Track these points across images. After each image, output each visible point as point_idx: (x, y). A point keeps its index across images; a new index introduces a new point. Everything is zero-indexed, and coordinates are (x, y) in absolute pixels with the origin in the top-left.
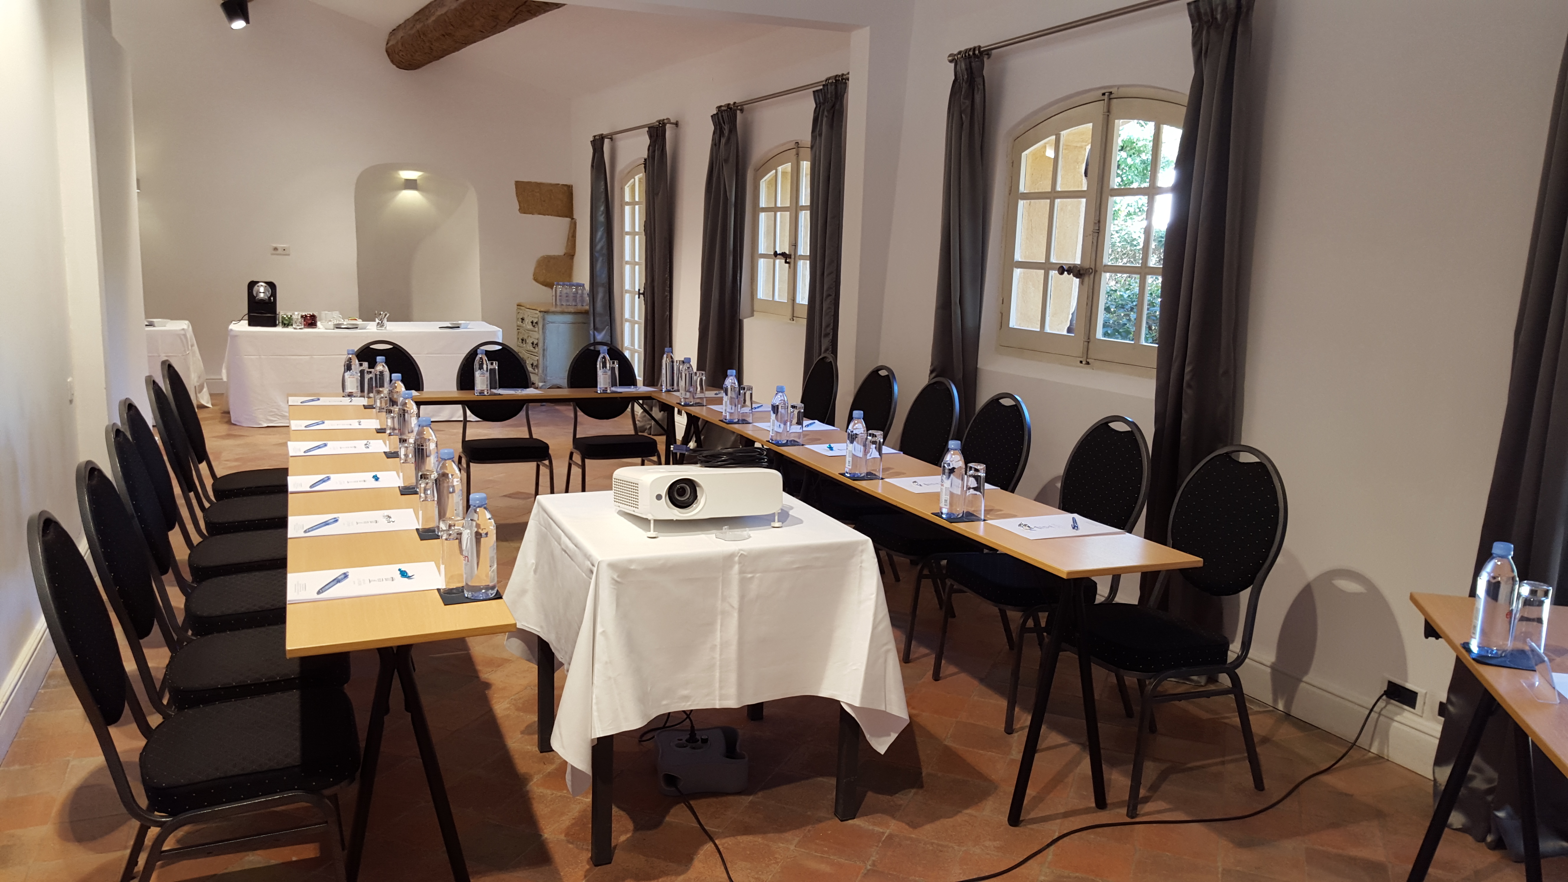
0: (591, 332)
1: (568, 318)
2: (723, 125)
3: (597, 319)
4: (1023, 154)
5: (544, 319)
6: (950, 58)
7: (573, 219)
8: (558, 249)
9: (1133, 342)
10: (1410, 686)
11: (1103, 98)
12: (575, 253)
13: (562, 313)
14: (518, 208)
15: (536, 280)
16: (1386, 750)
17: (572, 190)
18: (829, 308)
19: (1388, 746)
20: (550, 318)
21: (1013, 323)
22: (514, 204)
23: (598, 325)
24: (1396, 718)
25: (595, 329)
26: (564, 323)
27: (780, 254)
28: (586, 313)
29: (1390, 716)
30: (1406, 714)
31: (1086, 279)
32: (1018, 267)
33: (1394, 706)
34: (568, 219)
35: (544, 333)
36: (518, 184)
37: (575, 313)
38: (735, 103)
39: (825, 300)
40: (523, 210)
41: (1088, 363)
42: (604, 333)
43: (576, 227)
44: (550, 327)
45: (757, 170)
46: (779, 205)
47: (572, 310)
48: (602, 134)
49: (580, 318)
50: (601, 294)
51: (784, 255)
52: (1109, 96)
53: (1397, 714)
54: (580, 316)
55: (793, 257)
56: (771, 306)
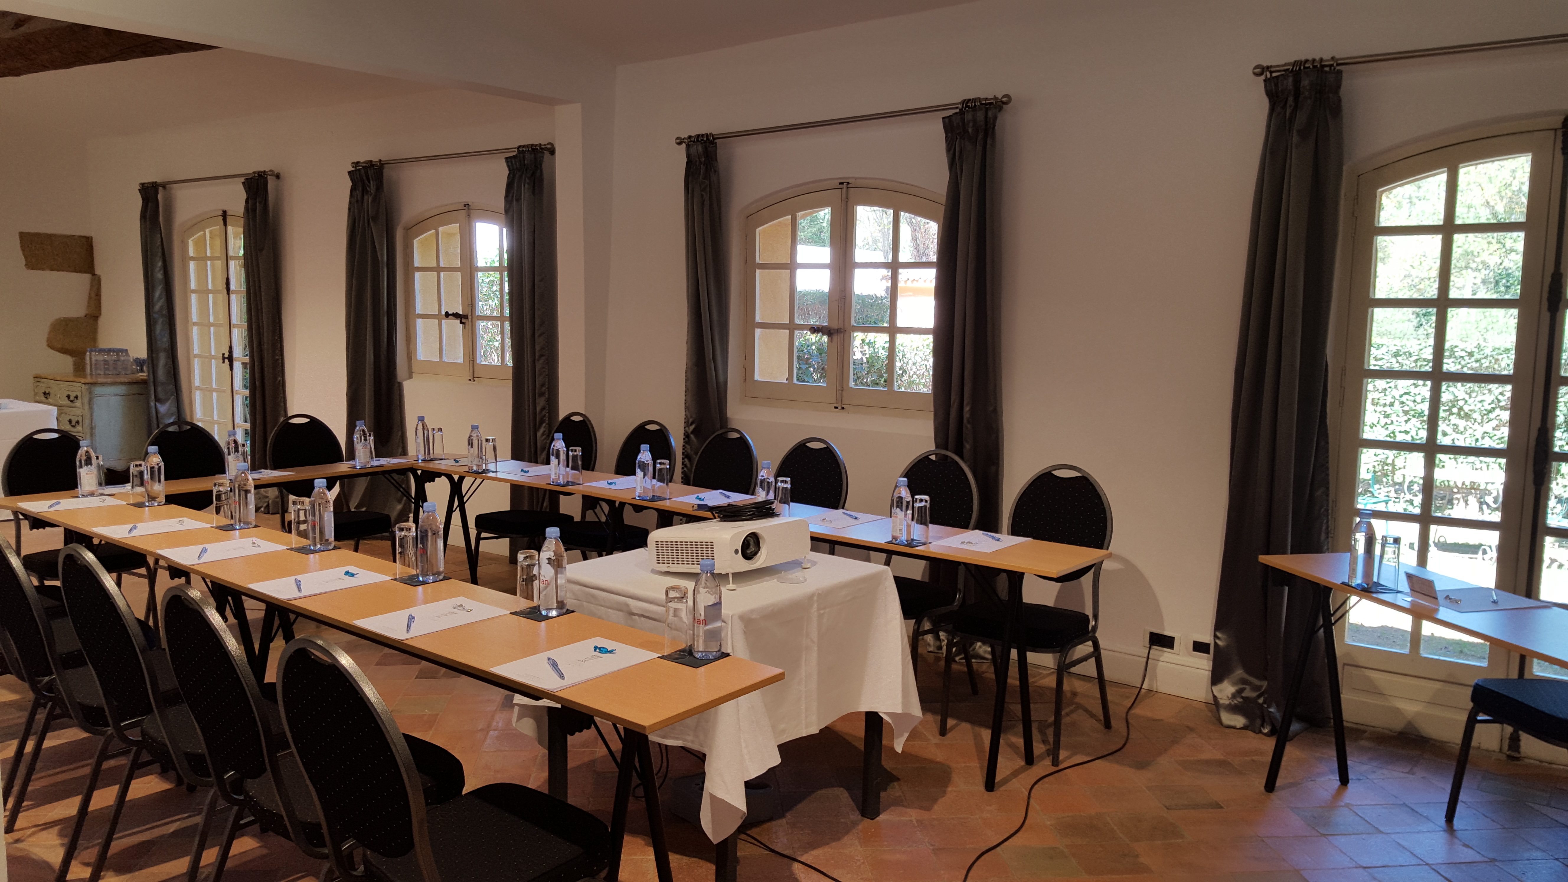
0: (152, 404)
1: (121, 390)
2: (366, 182)
3: (159, 389)
4: (757, 230)
5: (90, 393)
6: (678, 141)
7: (94, 275)
8: (77, 309)
9: (886, 389)
10: (1167, 633)
11: (841, 186)
12: (100, 314)
13: (113, 384)
14: (24, 263)
15: (51, 346)
16: (1155, 685)
17: (92, 241)
18: (543, 368)
19: (1156, 680)
20: (98, 390)
21: (757, 377)
22: (20, 259)
23: (161, 395)
24: (1161, 659)
25: (157, 400)
26: (115, 395)
27: (451, 315)
28: (144, 382)
29: (1156, 658)
30: (1166, 654)
31: (835, 338)
32: (758, 327)
33: (1156, 651)
34: (87, 277)
35: (91, 408)
36: (23, 236)
37: (129, 383)
38: (380, 160)
39: (538, 360)
40: (30, 266)
41: (843, 408)
42: (168, 404)
43: (100, 285)
44: (98, 401)
45: (407, 229)
46: (442, 265)
47: (126, 380)
48: (156, 182)
49: (135, 389)
50: (162, 360)
51: (456, 315)
52: (845, 185)
53: (1161, 656)
54: (135, 386)
55: (470, 317)
56: (438, 369)
